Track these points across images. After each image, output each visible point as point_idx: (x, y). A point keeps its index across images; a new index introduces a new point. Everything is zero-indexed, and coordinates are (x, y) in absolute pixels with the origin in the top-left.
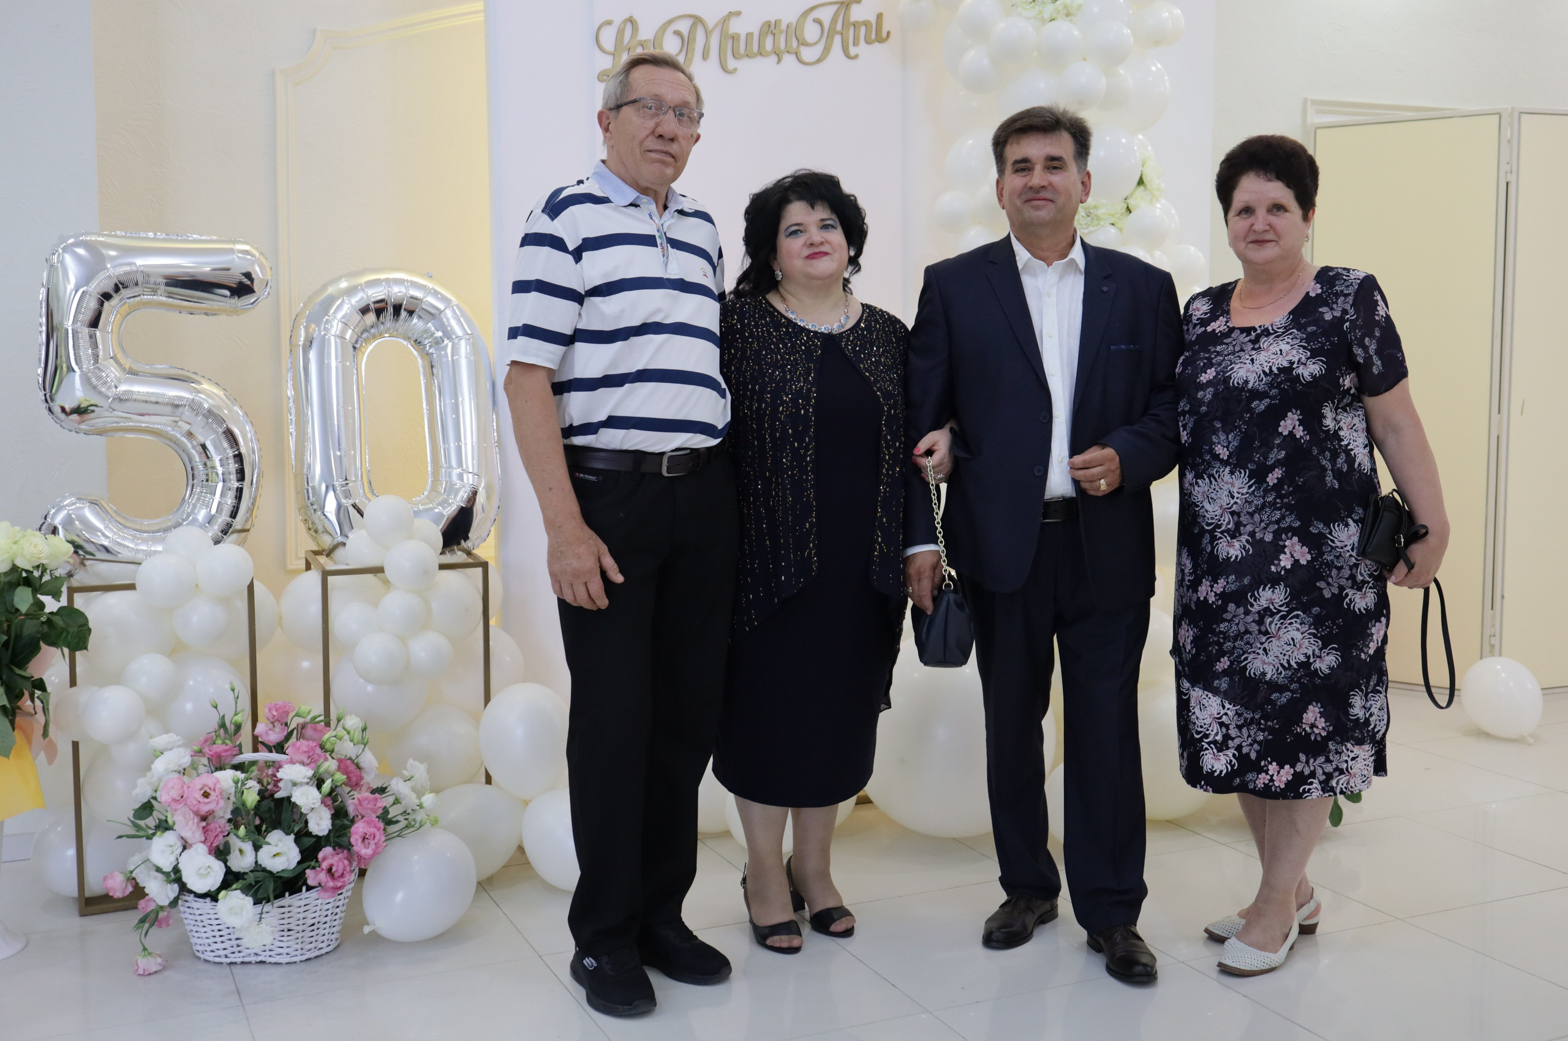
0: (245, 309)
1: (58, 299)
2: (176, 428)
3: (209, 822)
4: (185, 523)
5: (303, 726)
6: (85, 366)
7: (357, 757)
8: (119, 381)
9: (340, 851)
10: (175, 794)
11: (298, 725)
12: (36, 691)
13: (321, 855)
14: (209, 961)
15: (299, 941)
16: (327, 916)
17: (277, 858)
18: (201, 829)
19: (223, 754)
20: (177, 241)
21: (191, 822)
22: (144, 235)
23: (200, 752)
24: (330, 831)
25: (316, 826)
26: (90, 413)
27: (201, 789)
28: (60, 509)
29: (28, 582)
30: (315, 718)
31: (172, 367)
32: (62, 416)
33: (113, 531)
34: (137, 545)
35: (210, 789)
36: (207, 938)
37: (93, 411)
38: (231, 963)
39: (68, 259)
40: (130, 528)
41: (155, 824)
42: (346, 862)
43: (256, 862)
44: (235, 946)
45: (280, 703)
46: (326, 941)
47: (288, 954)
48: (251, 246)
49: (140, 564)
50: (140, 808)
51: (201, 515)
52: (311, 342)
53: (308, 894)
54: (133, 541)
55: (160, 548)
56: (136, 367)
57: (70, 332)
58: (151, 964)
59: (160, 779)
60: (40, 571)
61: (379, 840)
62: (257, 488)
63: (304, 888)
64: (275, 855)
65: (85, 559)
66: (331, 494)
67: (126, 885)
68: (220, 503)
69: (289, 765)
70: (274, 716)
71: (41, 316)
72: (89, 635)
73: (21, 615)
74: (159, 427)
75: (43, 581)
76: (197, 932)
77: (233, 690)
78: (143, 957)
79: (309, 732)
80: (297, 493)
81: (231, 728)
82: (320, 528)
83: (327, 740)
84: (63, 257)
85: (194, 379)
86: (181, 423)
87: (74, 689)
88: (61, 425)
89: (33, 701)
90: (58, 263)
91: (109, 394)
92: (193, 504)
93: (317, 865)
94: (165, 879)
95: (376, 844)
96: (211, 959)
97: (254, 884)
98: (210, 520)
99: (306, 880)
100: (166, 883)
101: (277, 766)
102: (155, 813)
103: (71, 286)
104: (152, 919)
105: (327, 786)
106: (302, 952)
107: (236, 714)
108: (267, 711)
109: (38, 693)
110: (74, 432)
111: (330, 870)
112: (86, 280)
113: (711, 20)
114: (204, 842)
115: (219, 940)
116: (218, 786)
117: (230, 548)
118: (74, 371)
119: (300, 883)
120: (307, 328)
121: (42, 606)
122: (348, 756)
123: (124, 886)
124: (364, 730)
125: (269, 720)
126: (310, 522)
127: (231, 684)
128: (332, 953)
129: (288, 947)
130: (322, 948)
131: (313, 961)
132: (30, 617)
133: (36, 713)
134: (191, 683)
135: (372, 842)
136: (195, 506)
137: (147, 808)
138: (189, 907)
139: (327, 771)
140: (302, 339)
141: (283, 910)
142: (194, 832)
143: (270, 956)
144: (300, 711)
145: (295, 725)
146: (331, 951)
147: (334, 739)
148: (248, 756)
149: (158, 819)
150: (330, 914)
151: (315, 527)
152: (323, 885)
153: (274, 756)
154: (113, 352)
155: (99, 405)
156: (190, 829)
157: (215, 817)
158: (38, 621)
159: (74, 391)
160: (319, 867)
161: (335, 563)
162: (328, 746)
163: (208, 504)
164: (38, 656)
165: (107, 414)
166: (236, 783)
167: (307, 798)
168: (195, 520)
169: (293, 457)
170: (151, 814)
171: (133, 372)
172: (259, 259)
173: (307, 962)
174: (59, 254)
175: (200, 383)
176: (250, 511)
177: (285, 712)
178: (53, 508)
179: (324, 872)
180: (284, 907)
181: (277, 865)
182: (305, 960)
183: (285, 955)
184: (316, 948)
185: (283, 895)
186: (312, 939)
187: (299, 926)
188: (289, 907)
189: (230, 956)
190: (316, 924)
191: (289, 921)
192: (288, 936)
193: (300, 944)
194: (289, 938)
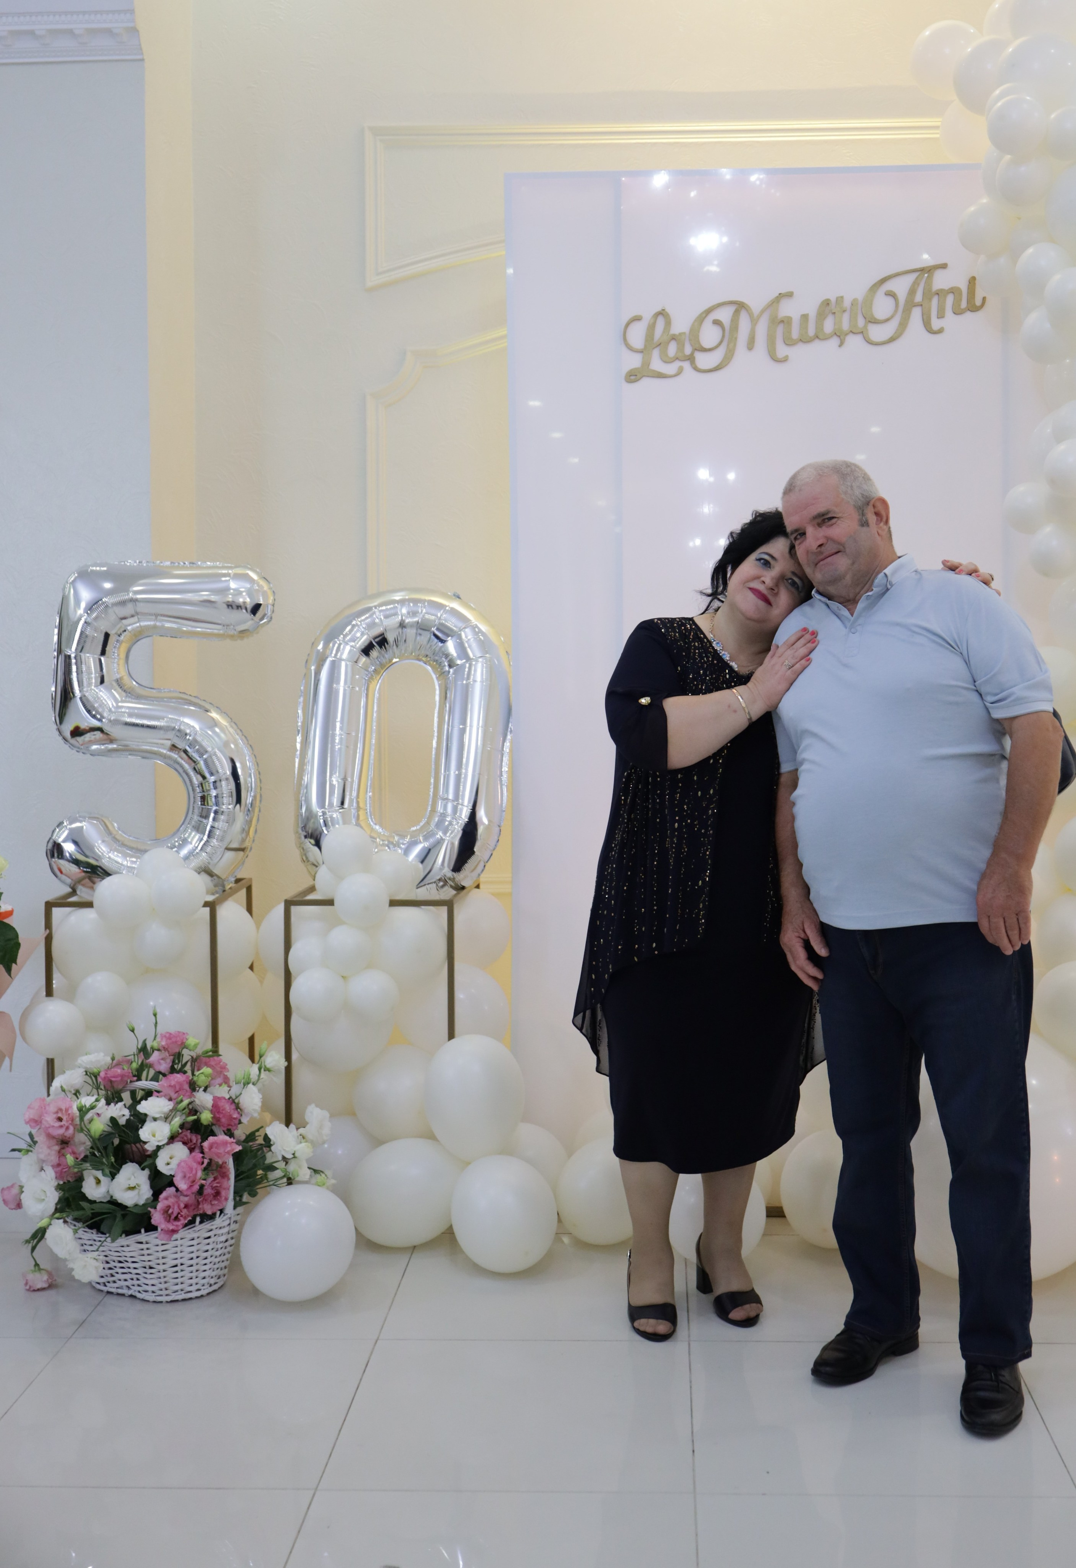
1: (65, 629)
3: (65, 1149)
10: (33, 1114)
13: (162, 1196)
15: (162, 1280)
17: (127, 1192)
18: (55, 1152)
25: (165, 1165)
27: (55, 1113)
28: (63, 829)
35: (66, 1113)
38: (108, 1292)
43: (109, 1193)
46: (196, 1284)
47: (153, 1292)
48: (252, 570)
54: (131, 859)
57: (73, 658)
58: (38, 1281)
64: (126, 1189)
77: (155, 1015)
78: (32, 1272)
88: (70, 746)
90: (71, 590)
97: (96, 1214)
105: (174, 1124)
106: (167, 1292)
110: (81, 753)
113: (756, 303)
128: (204, 1299)
130: (190, 1292)
131: (180, 1303)
143: (139, 1292)
144: (189, 1044)
145: (188, 1058)
146: (202, 1296)
150: (195, 1257)
152: (163, 1226)
154: (118, 674)
157: (75, 1142)
167: (155, 1134)
173: (172, 1304)
177: (174, 1043)
180: (141, 1243)
181: (129, 1199)
182: (169, 1300)
183: (150, 1292)
184: (182, 1290)
185: (139, 1232)
186: (176, 1281)
187: (159, 1264)
188: (147, 1243)
189: (107, 1284)
190: (179, 1265)
191: (149, 1258)
192: (151, 1273)
193: (163, 1283)
194: (152, 1276)
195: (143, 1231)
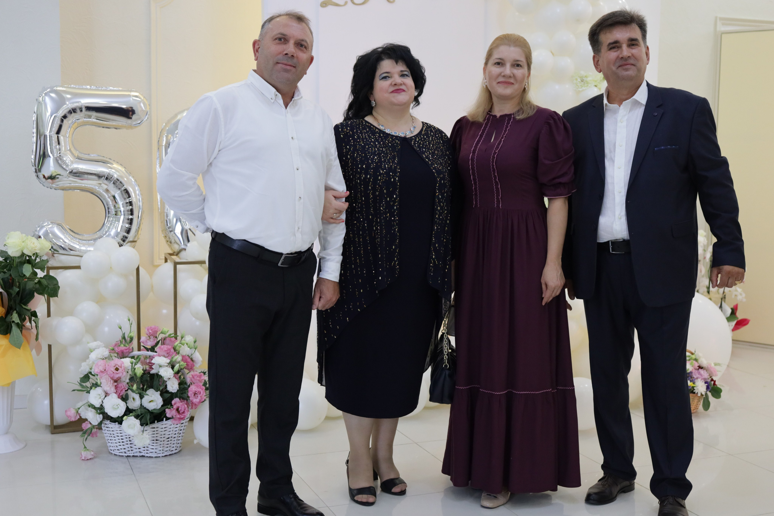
0: (136, 126)
1: (42, 121)
2: (101, 187)
3: (118, 384)
4: (104, 236)
5: (165, 339)
6: (55, 154)
7: (192, 355)
8: (72, 162)
9: (183, 401)
10: (101, 368)
11: (162, 338)
12: (32, 317)
13: (173, 402)
14: (117, 455)
15: (162, 446)
16: (175, 434)
17: (151, 403)
18: (114, 386)
19: (125, 351)
20: (101, 90)
21: (110, 382)
22: (85, 87)
23: (113, 350)
24: (178, 390)
25: (171, 387)
26: (56, 179)
27: (114, 367)
28: (42, 227)
29: (29, 262)
30: (170, 335)
31: (98, 156)
32: (44, 180)
33: (68, 239)
34: (80, 247)
35: (119, 366)
36: (116, 443)
37: (58, 178)
38: (128, 456)
39: (47, 99)
40: (77, 238)
41: (90, 386)
42: (186, 406)
43: (141, 405)
44: (130, 447)
45: (153, 327)
46: (175, 447)
47: (156, 452)
48: (139, 93)
49: (82, 256)
50: (83, 377)
51: (113, 232)
52: (169, 145)
53: (166, 422)
54: (78, 245)
55: (92, 249)
56: (81, 156)
57: (48, 136)
58: (89, 455)
59: (93, 363)
60: (35, 257)
61: (202, 395)
62: (141, 220)
63: (165, 419)
64: (150, 402)
65: (54, 253)
66: (179, 224)
67: (76, 415)
68: (122, 226)
69: (158, 357)
70: (150, 333)
71: (33, 128)
72: (59, 290)
73: (26, 278)
74: (92, 186)
75: (36, 262)
76: (111, 440)
77: (129, 320)
78: (84, 451)
79: (167, 341)
80: (161, 222)
81: (128, 339)
82: (173, 241)
83: (177, 345)
84: (45, 99)
85: (109, 162)
86: (103, 185)
87: (49, 318)
88: (43, 185)
89: (31, 322)
90: (42, 101)
91: (67, 169)
92: (109, 227)
93: (171, 407)
94: (96, 412)
95: (201, 397)
96: (118, 454)
97: (140, 414)
98: (117, 234)
99: (166, 414)
100: (96, 414)
101: (151, 358)
102: (90, 380)
103: (48, 114)
104: (89, 433)
105: (177, 368)
106: (163, 452)
107: (130, 333)
108: (146, 330)
109: (33, 318)
110: (49, 189)
111: (177, 410)
112: (56, 110)
114: (116, 393)
115: (121, 444)
116: (123, 365)
117: (127, 248)
118: (50, 157)
119: (163, 417)
120: (167, 137)
121: (35, 274)
122: (187, 354)
123: (75, 415)
124: (195, 342)
125: (147, 335)
126: (168, 237)
127: (128, 317)
128: (178, 454)
129: (156, 449)
130: (173, 451)
131: (168, 456)
132: (30, 279)
133: (32, 328)
134: (108, 317)
135: (199, 396)
136: (109, 228)
137: (86, 378)
138: (107, 427)
139: (175, 361)
140: (164, 142)
141: (154, 430)
142: (111, 388)
143: (147, 453)
144: (163, 330)
145: (160, 338)
146: (177, 453)
147: (180, 344)
148: (136, 353)
149: (92, 383)
150: (177, 433)
151: (170, 240)
152: (174, 417)
153: (150, 353)
154: (69, 147)
155: (61, 174)
156: (109, 386)
157: (121, 381)
158: (34, 282)
159: (50, 167)
160: (173, 408)
161: (180, 259)
162: (177, 348)
163: (116, 226)
164: (33, 300)
165: (65, 179)
166: (132, 363)
167: (167, 373)
168: (109, 235)
169: (159, 204)
170: (88, 380)
171: (79, 158)
172: (143, 100)
173: (166, 457)
174: (43, 96)
175: (112, 164)
176: (137, 231)
177: (155, 331)
178: (39, 227)
179: (175, 410)
180: (154, 428)
181: (151, 407)
182: (164, 455)
183: (154, 452)
184: (169, 450)
185: (154, 422)
186: (168, 445)
187: (161, 438)
188: (157, 428)
189: (127, 452)
190: (170, 437)
191: (157, 435)
192: (156, 443)
193: (162, 447)
194: (157, 444)
195: (156, 422)
